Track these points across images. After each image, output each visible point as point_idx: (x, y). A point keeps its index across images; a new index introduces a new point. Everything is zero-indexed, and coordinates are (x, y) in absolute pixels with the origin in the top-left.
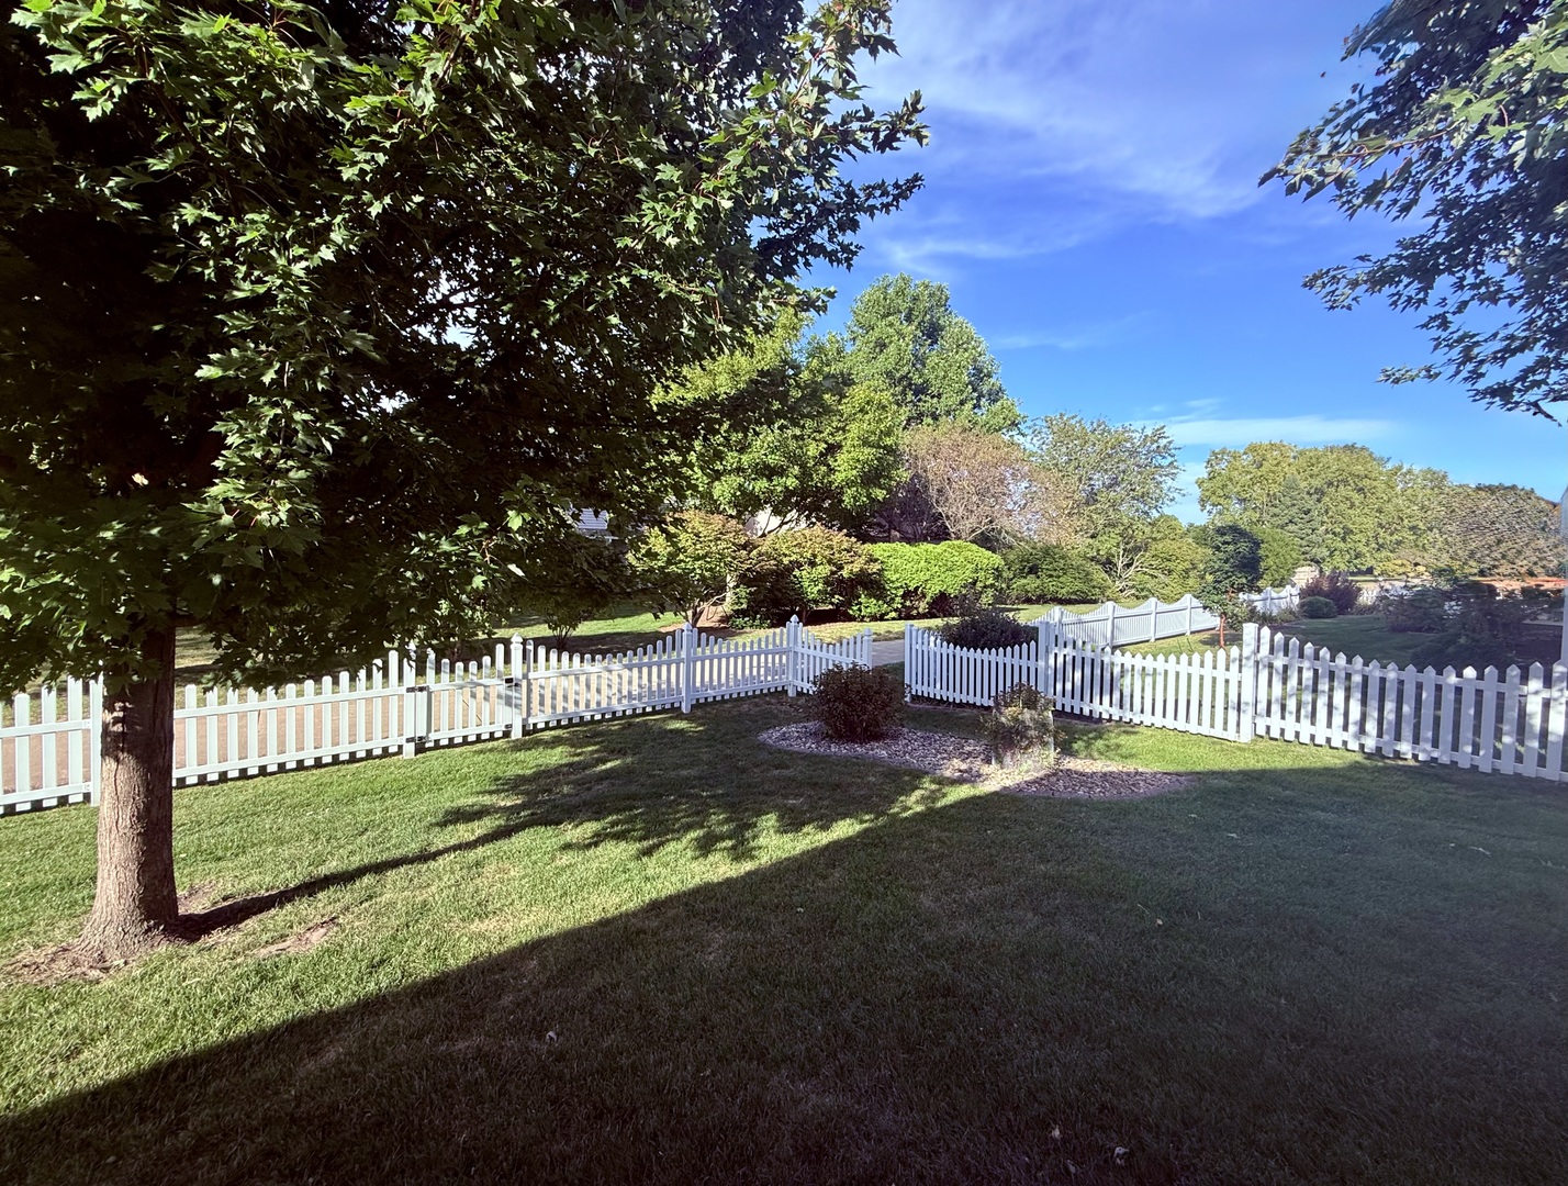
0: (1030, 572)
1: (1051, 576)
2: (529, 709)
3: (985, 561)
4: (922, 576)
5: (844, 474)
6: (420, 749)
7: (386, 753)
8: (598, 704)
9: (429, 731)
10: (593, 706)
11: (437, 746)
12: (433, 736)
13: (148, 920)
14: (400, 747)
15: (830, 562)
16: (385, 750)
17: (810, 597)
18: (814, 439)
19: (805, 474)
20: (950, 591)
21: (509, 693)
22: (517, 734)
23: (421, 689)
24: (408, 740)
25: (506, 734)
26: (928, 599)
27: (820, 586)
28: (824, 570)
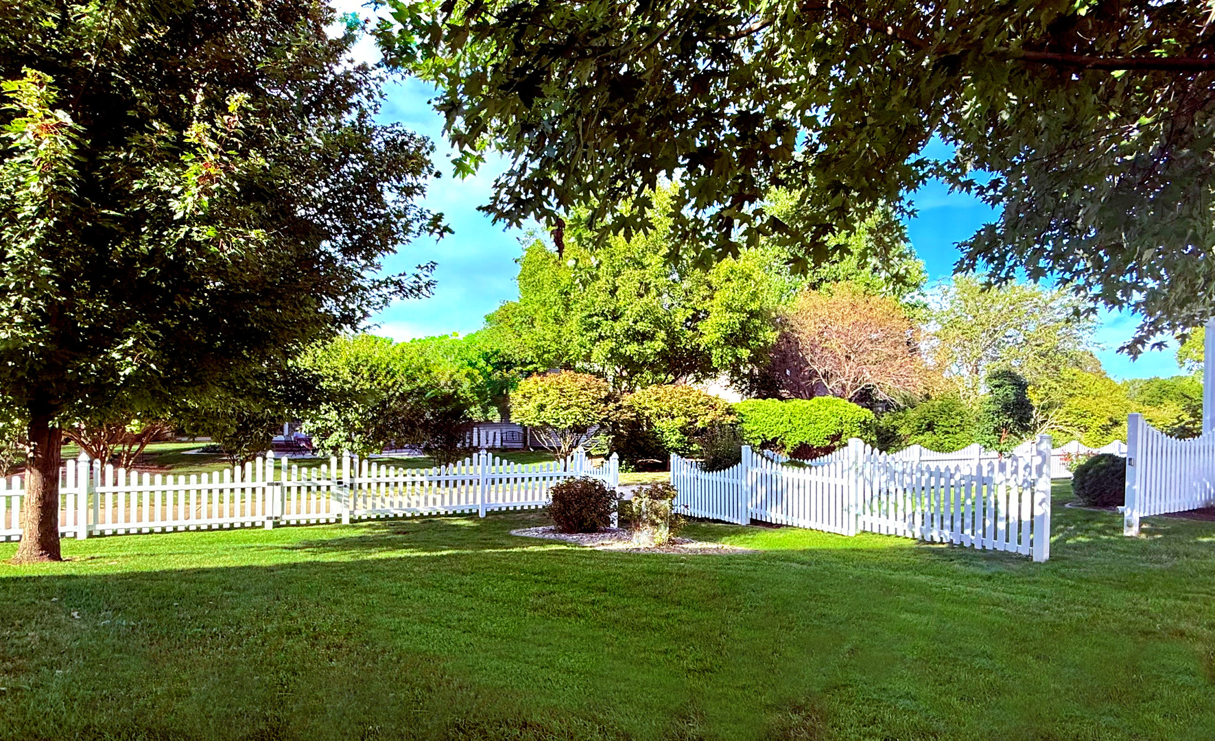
0: (927, 430)
1: (947, 433)
2: (355, 505)
3: (851, 415)
4: (782, 429)
5: (709, 338)
6: (277, 525)
7: (253, 525)
8: (409, 505)
9: (283, 513)
10: (405, 506)
11: (288, 524)
12: (285, 517)
13: (42, 549)
14: (263, 522)
15: (685, 414)
16: (253, 524)
17: (670, 445)
18: (684, 307)
19: (672, 338)
20: (812, 442)
21: (340, 492)
22: (346, 521)
23: (277, 484)
24: (268, 518)
25: (338, 521)
26: (788, 449)
27: (678, 436)
28: (680, 421)
